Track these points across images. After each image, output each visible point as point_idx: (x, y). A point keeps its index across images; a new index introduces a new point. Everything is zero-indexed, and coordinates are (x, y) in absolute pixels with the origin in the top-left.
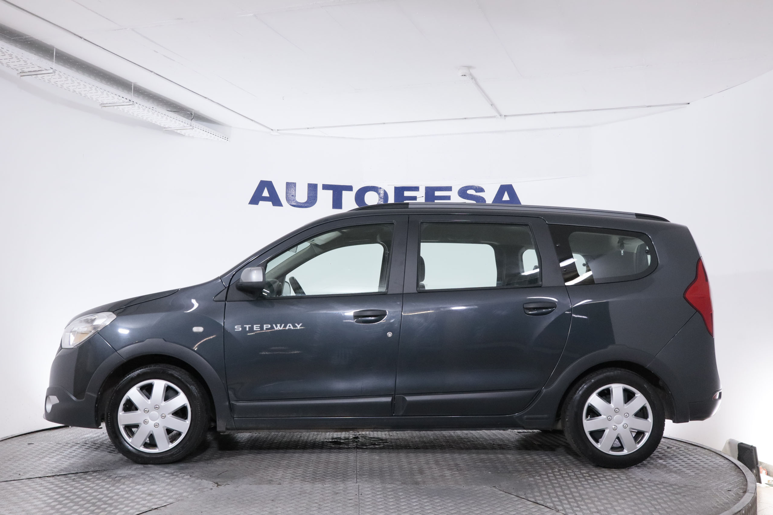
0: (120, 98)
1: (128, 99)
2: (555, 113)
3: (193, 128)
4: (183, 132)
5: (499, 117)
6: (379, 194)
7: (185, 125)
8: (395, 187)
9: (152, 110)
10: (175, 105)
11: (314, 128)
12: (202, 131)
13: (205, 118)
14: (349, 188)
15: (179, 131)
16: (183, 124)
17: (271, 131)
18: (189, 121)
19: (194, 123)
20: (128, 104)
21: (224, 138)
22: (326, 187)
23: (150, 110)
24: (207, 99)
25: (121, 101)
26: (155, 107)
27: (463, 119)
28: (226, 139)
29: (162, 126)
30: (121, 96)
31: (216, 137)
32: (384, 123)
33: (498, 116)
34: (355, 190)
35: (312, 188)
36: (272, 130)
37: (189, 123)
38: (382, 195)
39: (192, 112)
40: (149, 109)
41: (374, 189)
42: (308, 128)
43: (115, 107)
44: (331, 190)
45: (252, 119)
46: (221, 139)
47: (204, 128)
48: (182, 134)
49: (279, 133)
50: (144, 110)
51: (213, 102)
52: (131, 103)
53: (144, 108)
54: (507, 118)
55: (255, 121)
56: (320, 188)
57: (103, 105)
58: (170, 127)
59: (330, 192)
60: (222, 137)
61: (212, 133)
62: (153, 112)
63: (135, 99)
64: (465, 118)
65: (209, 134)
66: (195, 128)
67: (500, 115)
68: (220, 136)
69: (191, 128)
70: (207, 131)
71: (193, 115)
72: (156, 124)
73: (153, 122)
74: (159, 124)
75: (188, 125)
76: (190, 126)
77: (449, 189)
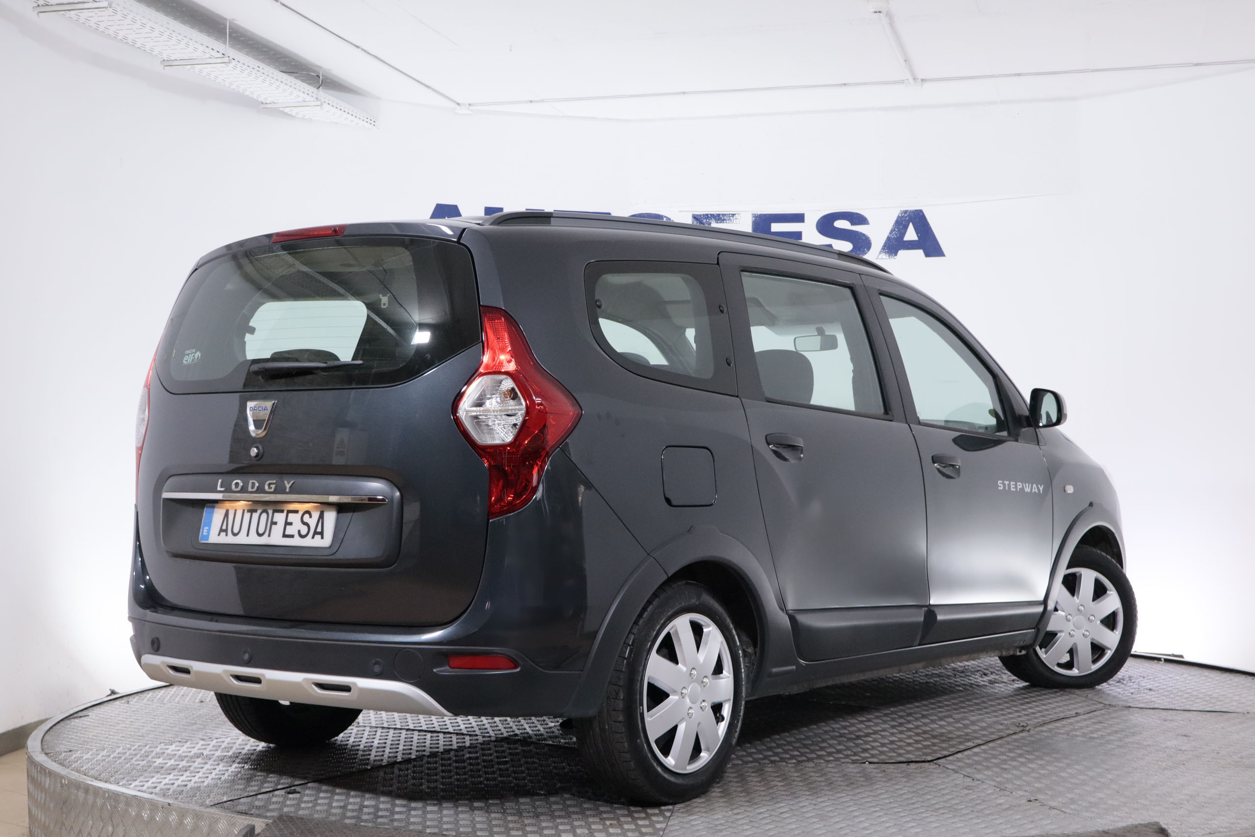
0: (207, 50)
1: (221, 53)
2: (1016, 75)
3: (322, 105)
4: (296, 111)
5: (912, 82)
7: (308, 98)
9: (257, 72)
10: (287, 60)
11: (542, 101)
12: (334, 109)
13: (339, 83)
15: (287, 110)
16: (305, 96)
17: (457, 106)
18: (314, 90)
19: (323, 94)
23: (254, 72)
24: (360, 50)
25: (207, 56)
26: (262, 65)
28: (373, 123)
29: (261, 99)
30: (211, 47)
31: (357, 120)
32: (684, 93)
33: (911, 80)
36: (458, 104)
37: (314, 95)
39: (320, 73)
40: (252, 70)
42: (531, 102)
43: (188, 67)
46: (364, 123)
47: (337, 104)
48: (290, 116)
49: (470, 110)
50: (243, 71)
51: (368, 55)
52: (226, 60)
53: (244, 67)
54: (924, 85)
55: (433, 88)
57: (167, 63)
58: (275, 101)
60: (366, 120)
61: (351, 113)
62: (259, 74)
63: (232, 52)
64: (845, 84)
65: (345, 115)
66: (325, 105)
67: (914, 79)
68: (362, 118)
69: (319, 103)
70: (343, 109)
71: (321, 77)
72: (251, 96)
73: (246, 94)
74: (255, 97)
75: (312, 99)
76: (315, 100)
77: (799, 218)
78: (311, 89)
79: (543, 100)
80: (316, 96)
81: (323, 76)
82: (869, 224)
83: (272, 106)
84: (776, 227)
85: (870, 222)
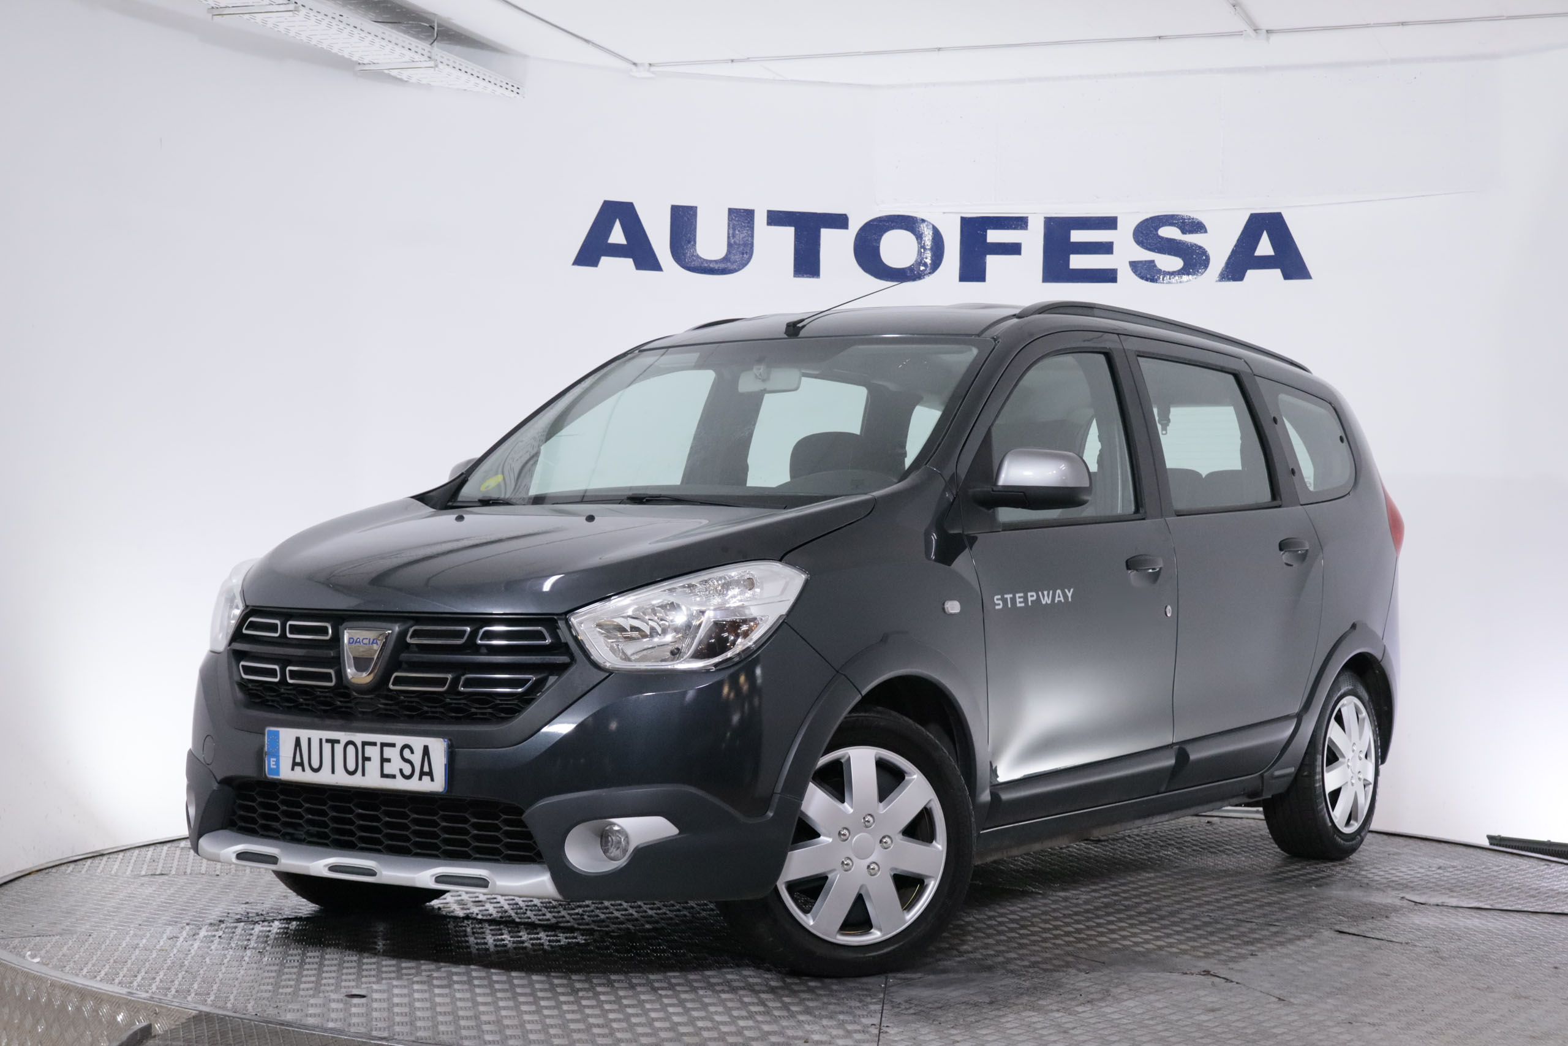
2: (1403, 24)
3: (436, 66)
4: (404, 75)
5: (1252, 34)
6: (919, 237)
7: (417, 57)
8: (963, 219)
9: (339, 23)
12: (455, 73)
13: (462, 35)
14: (839, 221)
15: (395, 73)
16: (413, 54)
17: (632, 67)
18: (427, 46)
19: (439, 51)
20: (282, 8)
21: (509, 87)
22: (776, 218)
23: (335, 22)
27: (1154, 38)
29: (355, 59)
31: (491, 87)
32: (939, 49)
33: (1250, 31)
34: (855, 225)
35: (742, 219)
36: (634, 64)
37: (426, 53)
38: (928, 240)
39: (434, 22)
40: (332, 20)
41: (908, 223)
42: (732, 61)
43: (247, 16)
44: (790, 225)
45: (587, 38)
46: (503, 90)
47: (460, 65)
49: (653, 72)
50: (319, 22)
53: (319, 17)
54: (1274, 38)
55: (595, 42)
56: (760, 219)
57: (216, 11)
58: (375, 61)
59: (788, 233)
60: (505, 86)
61: (481, 77)
64: (1160, 37)
65: (473, 79)
66: (440, 66)
67: (1255, 30)
68: (499, 84)
69: (432, 64)
70: (470, 72)
71: (436, 28)
72: (340, 54)
73: (333, 51)
74: (347, 56)
75: (423, 59)
76: (428, 59)
77: (1109, 223)
78: (422, 45)
79: (748, 58)
80: (429, 54)
81: (438, 27)
82: (1206, 232)
83: (372, 67)
84: (1078, 236)
85: (1208, 231)
